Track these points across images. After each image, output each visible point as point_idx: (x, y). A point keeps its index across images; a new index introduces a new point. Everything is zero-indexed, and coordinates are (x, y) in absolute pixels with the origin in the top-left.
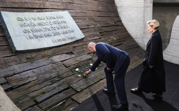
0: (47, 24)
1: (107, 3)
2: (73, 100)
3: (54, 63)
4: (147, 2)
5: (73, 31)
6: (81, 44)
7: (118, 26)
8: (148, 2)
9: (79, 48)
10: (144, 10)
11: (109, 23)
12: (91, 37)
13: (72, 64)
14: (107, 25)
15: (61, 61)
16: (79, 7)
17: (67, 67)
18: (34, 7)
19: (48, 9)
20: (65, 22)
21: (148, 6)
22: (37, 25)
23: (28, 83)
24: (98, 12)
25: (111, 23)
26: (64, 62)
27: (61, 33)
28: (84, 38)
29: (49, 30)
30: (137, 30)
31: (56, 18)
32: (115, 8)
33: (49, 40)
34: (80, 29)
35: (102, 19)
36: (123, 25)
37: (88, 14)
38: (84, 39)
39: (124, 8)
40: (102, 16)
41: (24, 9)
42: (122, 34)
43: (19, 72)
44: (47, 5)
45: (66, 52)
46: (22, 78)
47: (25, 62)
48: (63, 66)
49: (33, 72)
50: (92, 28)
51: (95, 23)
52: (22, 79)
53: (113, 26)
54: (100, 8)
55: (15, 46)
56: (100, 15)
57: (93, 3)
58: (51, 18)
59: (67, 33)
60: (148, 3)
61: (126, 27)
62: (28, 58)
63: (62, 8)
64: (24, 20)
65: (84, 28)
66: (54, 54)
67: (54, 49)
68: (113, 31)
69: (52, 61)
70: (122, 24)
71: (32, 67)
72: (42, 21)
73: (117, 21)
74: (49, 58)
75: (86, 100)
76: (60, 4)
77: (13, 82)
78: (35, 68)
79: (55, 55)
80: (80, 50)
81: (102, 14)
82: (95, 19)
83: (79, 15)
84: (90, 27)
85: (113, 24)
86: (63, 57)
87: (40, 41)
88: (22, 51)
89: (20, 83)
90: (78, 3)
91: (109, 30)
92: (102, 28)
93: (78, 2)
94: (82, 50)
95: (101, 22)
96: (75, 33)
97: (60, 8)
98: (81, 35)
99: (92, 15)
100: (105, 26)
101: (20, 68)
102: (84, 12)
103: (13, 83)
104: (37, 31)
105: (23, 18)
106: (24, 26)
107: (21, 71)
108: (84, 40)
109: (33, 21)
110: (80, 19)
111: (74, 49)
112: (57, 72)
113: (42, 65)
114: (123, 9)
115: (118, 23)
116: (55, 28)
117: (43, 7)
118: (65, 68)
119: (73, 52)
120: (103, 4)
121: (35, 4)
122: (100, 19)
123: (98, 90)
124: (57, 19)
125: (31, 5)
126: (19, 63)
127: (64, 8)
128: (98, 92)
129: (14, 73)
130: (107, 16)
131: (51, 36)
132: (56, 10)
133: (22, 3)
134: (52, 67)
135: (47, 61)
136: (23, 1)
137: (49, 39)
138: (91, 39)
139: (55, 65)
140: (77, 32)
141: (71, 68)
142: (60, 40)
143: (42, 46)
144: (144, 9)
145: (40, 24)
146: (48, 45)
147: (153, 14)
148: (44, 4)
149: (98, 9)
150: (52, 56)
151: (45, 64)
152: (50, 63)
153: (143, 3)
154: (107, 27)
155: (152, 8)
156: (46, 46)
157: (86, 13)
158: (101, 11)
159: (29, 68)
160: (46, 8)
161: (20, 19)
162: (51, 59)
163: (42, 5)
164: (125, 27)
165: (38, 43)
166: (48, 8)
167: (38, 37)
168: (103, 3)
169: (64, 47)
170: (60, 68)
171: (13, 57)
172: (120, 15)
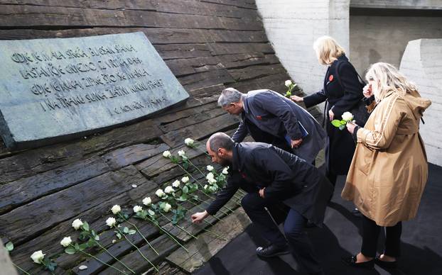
0: (92, 66)
1: (238, 7)
2: (173, 265)
3: (117, 169)
4: (336, 8)
5: (159, 84)
6: (180, 115)
7: (268, 64)
8: (338, 8)
9: (177, 125)
10: (331, 26)
11: (246, 57)
12: (205, 96)
13: (163, 169)
14: (240, 64)
15: (135, 164)
16: (171, 20)
17: (149, 178)
18: (56, 24)
19: (92, 27)
20: (137, 61)
21: (339, 17)
22: (66, 72)
23: (50, 228)
24: (219, 31)
25: (251, 59)
26: (142, 166)
27: (129, 91)
28: (187, 99)
29: (98, 83)
30: (315, 75)
31: (115, 51)
32: (258, 19)
33: (100, 110)
34: (177, 77)
35: (228, 48)
36: (280, 63)
37: (194, 38)
38: (188, 103)
39: (281, 21)
40: (227, 40)
41: (30, 30)
42: (278, 86)
43: (25, 199)
44: (89, 17)
45: (143, 138)
46: (34, 217)
47: (41, 170)
48: (139, 175)
49: (62, 196)
50: (206, 73)
51: (212, 60)
52: (34, 219)
53: (255, 65)
54: (222, 21)
55: (13, 131)
56: (222, 38)
57: (204, 8)
58: (103, 52)
59: (144, 89)
60: (340, 9)
61: (286, 67)
62: (46, 161)
63: (129, 25)
64: (32, 58)
65: (185, 73)
66: (116, 146)
67: (112, 132)
68: (255, 78)
69: (109, 165)
70: (277, 59)
71: (60, 185)
72: (78, 60)
73: (265, 54)
74: (101, 155)
75: (204, 263)
76: (122, 14)
77: (11, 228)
78: (68, 187)
79: (117, 148)
80: (179, 131)
81: (228, 35)
82: (212, 50)
83: (171, 40)
84: (201, 69)
85: (255, 61)
86: (139, 153)
87: (76, 113)
88: (31, 142)
89: (31, 230)
90: (166, 10)
91: (246, 77)
92: (229, 71)
93: (168, 7)
94: (184, 130)
95: (226, 57)
96: (166, 88)
97: (123, 25)
98: (179, 93)
99: (204, 39)
100: (236, 66)
101: (26, 188)
102: (183, 34)
103: (10, 230)
104: (66, 88)
105: (29, 55)
106: (33, 75)
107: (30, 196)
108: (189, 105)
109: (54, 61)
110: (175, 50)
111: (164, 130)
112: (125, 194)
113: (86, 176)
114: (277, 21)
115: (266, 57)
116: (112, 78)
117: (79, 24)
118: (144, 180)
119: (162, 137)
120: (228, 11)
121: (57, 17)
122: (224, 50)
123: (233, 234)
124: (116, 54)
125: (49, 19)
126: (26, 177)
127: (133, 25)
128: (232, 240)
129: (11, 204)
130: (240, 40)
131: (103, 97)
132: (113, 30)
133: (23, 13)
134: (112, 182)
135: (98, 165)
136: (25, 10)
137: (100, 107)
138: (205, 100)
139: (119, 176)
140: (169, 85)
141: (159, 179)
142: (127, 107)
143: (83, 125)
144: (330, 24)
145: (74, 70)
146: (98, 122)
147: (350, 34)
148: (80, 16)
149: (217, 25)
150: (108, 151)
151: (93, 173)
152: (107, 170)
153: (327, 10)
154: (241, 70)
155: (348, 21)
156: (92, 125)
157: (187, 34)
158: (223, 29)
159: (52, 187)
160: (87, 25)
161: (20, 59)
162: (108, 160)
163: (77, 18)
164: (283, 68)
165: (72, 118)
166: (92, 24)
167: (72, 104)
168: (229, 8)
169: (138, 125)
170: (132, 181)
171: (7, 159)
172: (271, 38)
